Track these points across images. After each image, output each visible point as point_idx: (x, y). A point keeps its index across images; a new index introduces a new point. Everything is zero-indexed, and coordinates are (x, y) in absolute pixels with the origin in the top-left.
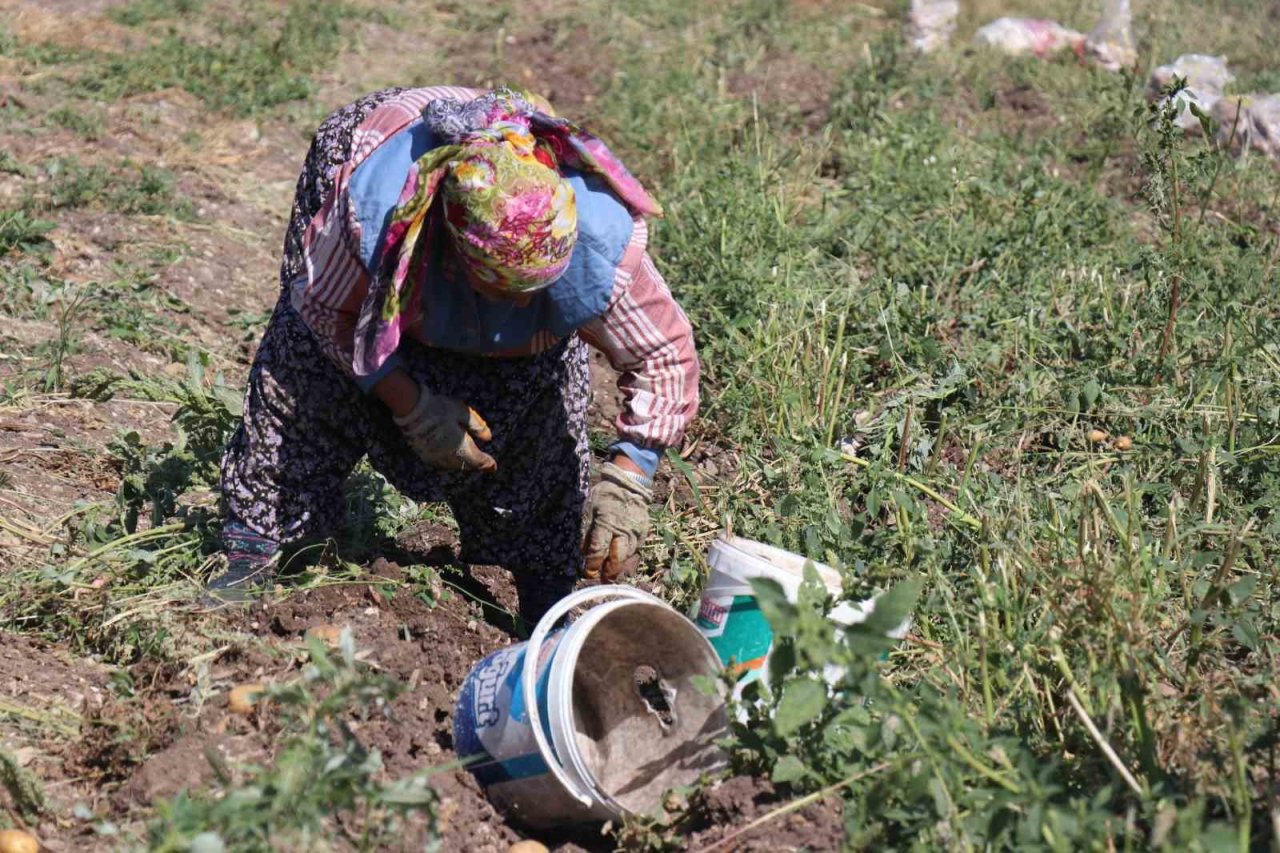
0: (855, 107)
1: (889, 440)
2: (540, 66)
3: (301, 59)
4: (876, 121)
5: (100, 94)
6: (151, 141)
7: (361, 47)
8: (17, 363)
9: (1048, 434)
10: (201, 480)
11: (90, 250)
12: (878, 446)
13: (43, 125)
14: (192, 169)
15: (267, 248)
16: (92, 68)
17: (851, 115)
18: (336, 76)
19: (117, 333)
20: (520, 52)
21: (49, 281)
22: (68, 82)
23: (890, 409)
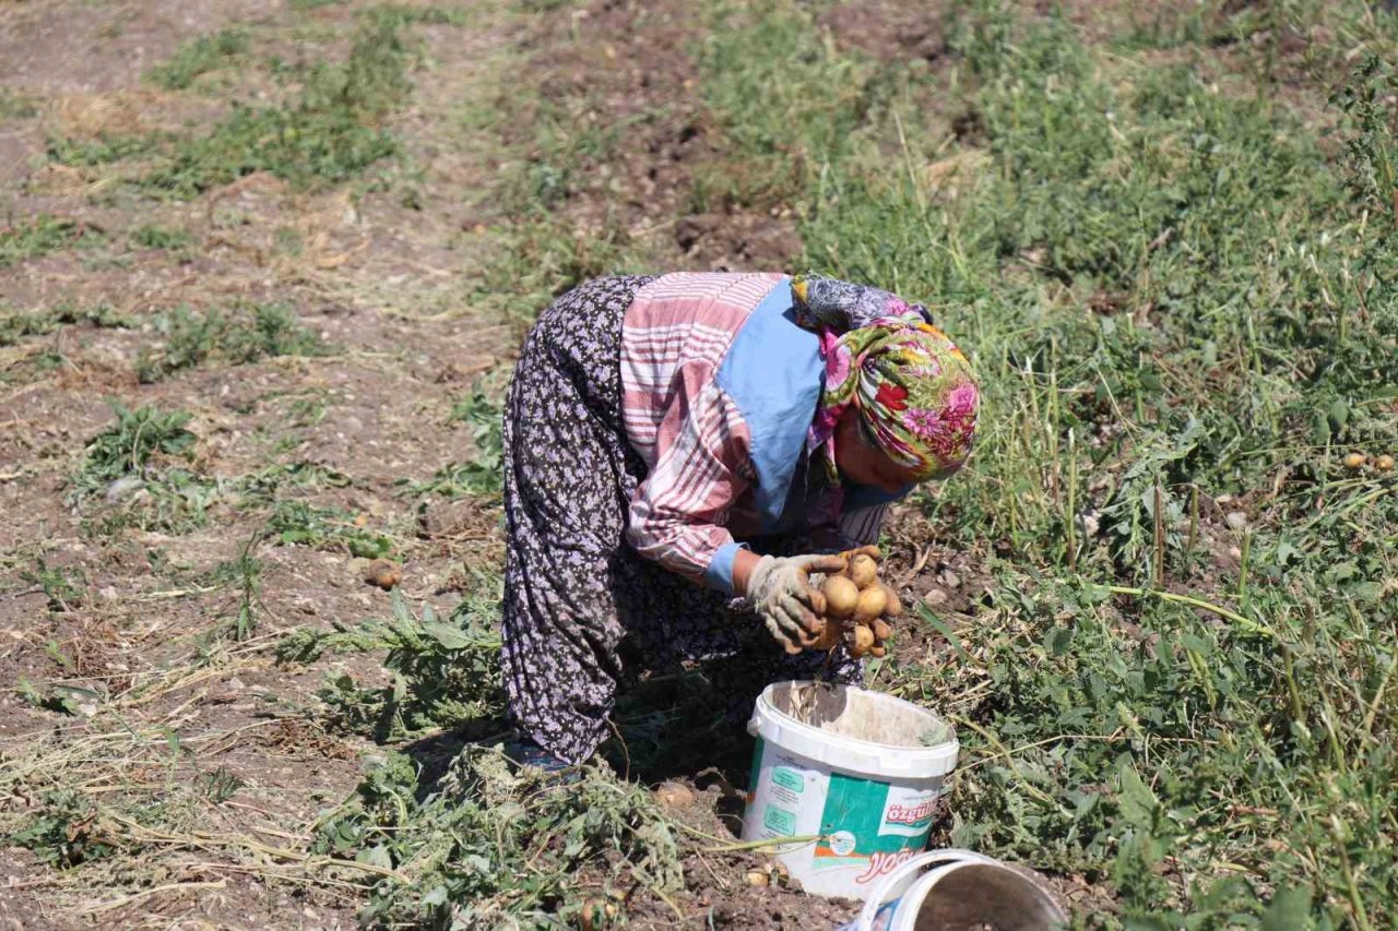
0: (979, 44)
1: (1137, 516)
2: (620, 38)
3: (374, 99)
4: (1005, 56)
5: (175, 192)
6: (247, 249)
7: (429, 63)
8: (195, 598)
9: (1301, 466)
10: (429, 721)
11: (227, 420)
12: (1125, 524)
13: (128, 250)
14: (302, 282)
15: (405, 369)
16: (158, 160)
17: (975, 53)
18: (415, 111)
19: (290, 538)
20: (596, 27)
21: (201, 482)
22: (137, 183)
23: (1131, 480)
